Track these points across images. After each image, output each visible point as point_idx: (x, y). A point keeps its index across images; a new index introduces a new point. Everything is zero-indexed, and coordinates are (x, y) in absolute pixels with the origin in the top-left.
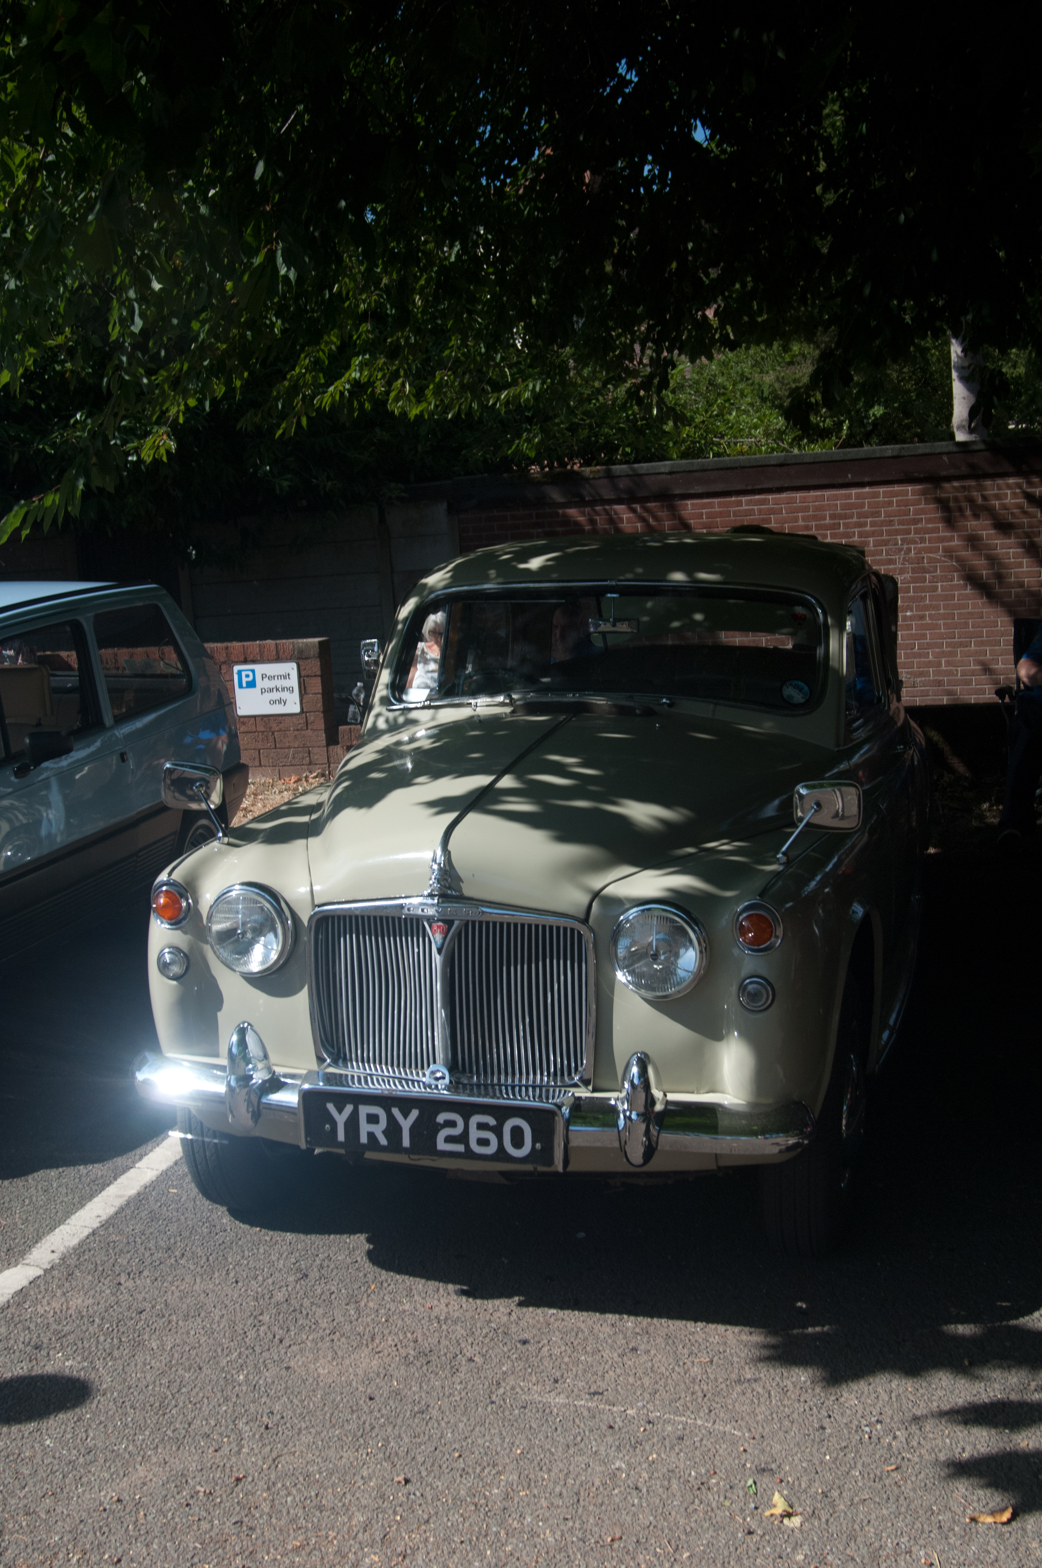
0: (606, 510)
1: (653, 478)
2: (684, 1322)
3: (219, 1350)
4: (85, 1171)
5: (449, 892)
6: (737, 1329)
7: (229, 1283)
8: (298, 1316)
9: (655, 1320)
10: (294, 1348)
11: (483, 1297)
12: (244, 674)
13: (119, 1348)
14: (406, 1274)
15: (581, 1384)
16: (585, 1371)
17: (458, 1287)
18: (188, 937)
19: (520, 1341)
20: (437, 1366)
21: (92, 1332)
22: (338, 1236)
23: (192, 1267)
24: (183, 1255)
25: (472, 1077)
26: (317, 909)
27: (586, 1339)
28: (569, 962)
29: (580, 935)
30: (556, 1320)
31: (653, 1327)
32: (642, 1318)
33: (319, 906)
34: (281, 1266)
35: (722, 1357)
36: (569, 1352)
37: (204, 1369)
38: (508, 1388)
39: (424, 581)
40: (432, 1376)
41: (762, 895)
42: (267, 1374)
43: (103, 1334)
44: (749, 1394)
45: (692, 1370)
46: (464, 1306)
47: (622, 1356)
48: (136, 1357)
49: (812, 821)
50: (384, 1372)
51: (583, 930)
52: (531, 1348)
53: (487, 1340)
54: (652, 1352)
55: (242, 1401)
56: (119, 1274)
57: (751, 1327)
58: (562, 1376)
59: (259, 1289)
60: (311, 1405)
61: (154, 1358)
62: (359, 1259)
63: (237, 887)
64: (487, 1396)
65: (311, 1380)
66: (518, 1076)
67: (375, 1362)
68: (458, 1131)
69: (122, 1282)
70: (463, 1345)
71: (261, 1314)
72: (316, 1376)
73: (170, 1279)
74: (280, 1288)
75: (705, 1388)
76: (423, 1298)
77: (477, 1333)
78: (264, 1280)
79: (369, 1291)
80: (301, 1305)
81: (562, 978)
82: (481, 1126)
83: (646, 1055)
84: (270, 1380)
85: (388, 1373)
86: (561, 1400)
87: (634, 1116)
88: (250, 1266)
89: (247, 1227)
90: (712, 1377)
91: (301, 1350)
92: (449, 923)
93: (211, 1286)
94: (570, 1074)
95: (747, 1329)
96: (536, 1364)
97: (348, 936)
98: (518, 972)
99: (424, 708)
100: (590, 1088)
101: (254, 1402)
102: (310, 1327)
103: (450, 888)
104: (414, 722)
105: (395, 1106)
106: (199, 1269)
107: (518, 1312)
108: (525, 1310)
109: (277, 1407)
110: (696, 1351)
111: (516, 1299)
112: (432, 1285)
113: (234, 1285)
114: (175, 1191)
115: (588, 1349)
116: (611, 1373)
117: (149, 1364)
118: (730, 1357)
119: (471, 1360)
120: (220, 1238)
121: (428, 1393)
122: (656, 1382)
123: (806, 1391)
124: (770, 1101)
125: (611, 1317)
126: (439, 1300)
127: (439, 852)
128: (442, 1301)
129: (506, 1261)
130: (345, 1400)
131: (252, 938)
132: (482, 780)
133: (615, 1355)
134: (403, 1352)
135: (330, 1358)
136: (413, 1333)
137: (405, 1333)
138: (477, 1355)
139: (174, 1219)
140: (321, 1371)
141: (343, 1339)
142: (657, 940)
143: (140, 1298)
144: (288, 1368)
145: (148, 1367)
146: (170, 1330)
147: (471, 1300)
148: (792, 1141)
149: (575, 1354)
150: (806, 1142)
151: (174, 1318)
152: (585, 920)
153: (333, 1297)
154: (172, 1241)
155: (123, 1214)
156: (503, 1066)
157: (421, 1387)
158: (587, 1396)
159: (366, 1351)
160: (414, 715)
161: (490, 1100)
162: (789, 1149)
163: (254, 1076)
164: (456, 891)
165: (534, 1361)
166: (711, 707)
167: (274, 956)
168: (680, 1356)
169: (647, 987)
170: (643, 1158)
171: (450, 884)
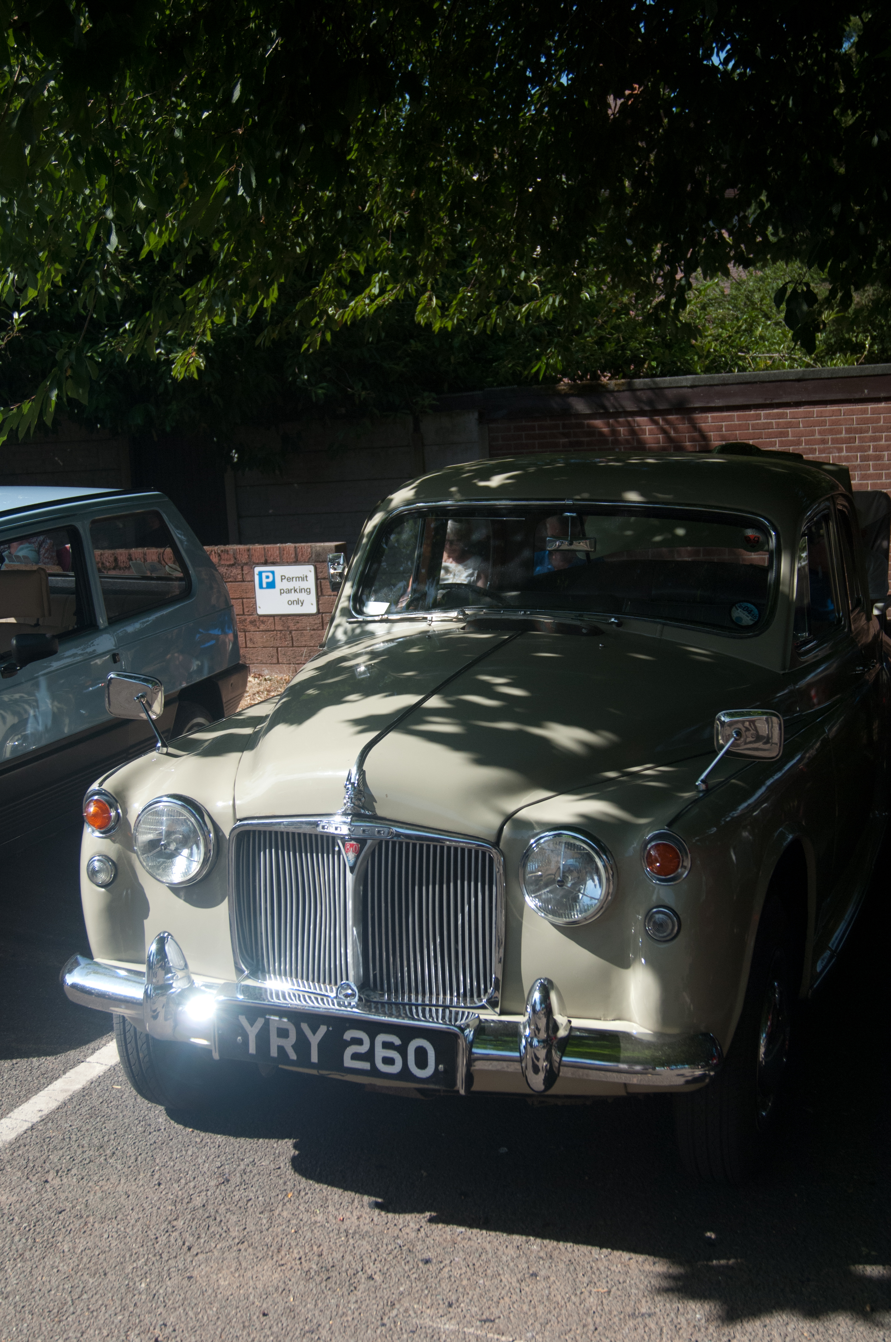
1: (675, 391)
2: (589, 1248)
3: (128, 1255)
4: (38, 1064)
5: (362, 811)
6: (641, 1258)
7: (151, 1186)
8: (212, 1223)
9: (561, 1243)
10: (201, 1257)
11: (394, 1211)
12: (264, 575)
13: (31, 1248)
14: (325, 1183)
15: (474, 1309)
16: (481, 1295)
17: (373, 1199)
18: (117, 846)
20: (336, 1283)
21: (9, 1232)
22: (267, 1140)
23: (119, 1167)
24: (114, 1153)
25: (383, 995)
27: (488, 1261)
28: (479, 884)
29: (491, 860)
30: (463, 1239)
31: (557, 1252)
32: (548, 1241)
33: (241, 820)
34: (205, 1169)
35: (620, 1288)
36: (469, 1274)
37: (109, 1275)
38: (401, 1310)
39: (390, 497)
40: (330, 1293)
41: (670, 825)
42: (169, 1283)
43: (20, 1234)
44: (641, 1331)
45: (587, 1301)
46: (375, 1219)
48: (46, 1259)
49: (732, 749)
50: (283, 1286)
51: (494, 852)
52: (432, 1267)
53: (391, 1257)
54: (552, 1279)
55: (138, 1310)
56: (48, 1172)
57: (655, 1256)
58: (457, 1301)
59: (180, 1193)
60: (205, 1318)
61: (63, 1261)
62: (282, 1165)
63: (165, 799)
64: (379, 1318)
65: (210, 1291)
66: (428, 995)
67: (276, 1275)
68: (364, 1049)
69: (50, 1180)
70: (366, 1262)
71: (176, 1219)
72: (216, 1287)
73: (96, 1178)
74: (200, 1192)
75: (598, 1320)
76: (337, 1209)
77: (382, 1250)
78: (186, 1184)
79: (286, 1199)
80: (217, 1211)
81: (473, 900)
82: (386, 1045)
83: (550, 982)
84: (170, 1290)
85: (287, 1288)
86: (450, 1326)
88: (175, 1168)
89: (181, 1127)
90: (607, 1308)
91: (206, 1260)
92: (362, 842)
93: (134, 1188)
94: (479, 996)
95: (651, 1259)
96: (434, 1286)
97: (267, 850)
98: (430, 893)
100: (498, 1010)
101: (149, 1312)
102: (220, 1236)
103: (363, 808)
105: (304, 1022)
106: (126, 1169)
107: (428, 1228)
108: (434, 1226)
109: (172, 1319)
110: (596, 1280)
111: (428, 1214)
112: (349, 1195)
113: (157, 1187)
114: (119, 1087)
115: (489, 1271)
116: (507, 1299)
117: (57, 1267)
118: (628, 1288)
119: (371, 1278)
120: (152, 1138)
121: (321, 1311)
122: (550, 1312)
123: (699, 1330)
124: (674, 1031)
125: (517, 1239)
127: (354, 771)
128: (354, 1214)
129: (425, 1174)
130: (239, 1315)
131: (176, 849)
132: (409, 700)
133: (515, 1279)
134: (306, 1266)
135: (233, 1269)
136: (320, 1246)
137: (312, 1246)
138: (378, 1273)
139: (112, 1117)
140: (222, 1282)
141: (250, 1250)
142: (564, 866)
143: (63, 1197)
144: (190, 1278)
145: (55, 1270)
146: (85, 1232)
147: (383, 1213)
148: (698, 1072)
149: (475, 1277)
150: (712, 1073)
151: (91, 1219)
152: (496, 844)
153: (249, 1204)
154: (106, 1139)
155: (64, 1110)
156: (413, 984)
157: (316, 1305)
158: (478, 1323)
159: (270, 1263)
160: (372, 627)
161: (395, 1020)
162: (696, 1080)
163: (174, 985)
164: (368, 810)
165: (432, 1282)
166: (659, 627)
167: (195, 867)
168: (578, 1284)
169: (554, 913)
170: (544, 1084)
171: (363, 804)
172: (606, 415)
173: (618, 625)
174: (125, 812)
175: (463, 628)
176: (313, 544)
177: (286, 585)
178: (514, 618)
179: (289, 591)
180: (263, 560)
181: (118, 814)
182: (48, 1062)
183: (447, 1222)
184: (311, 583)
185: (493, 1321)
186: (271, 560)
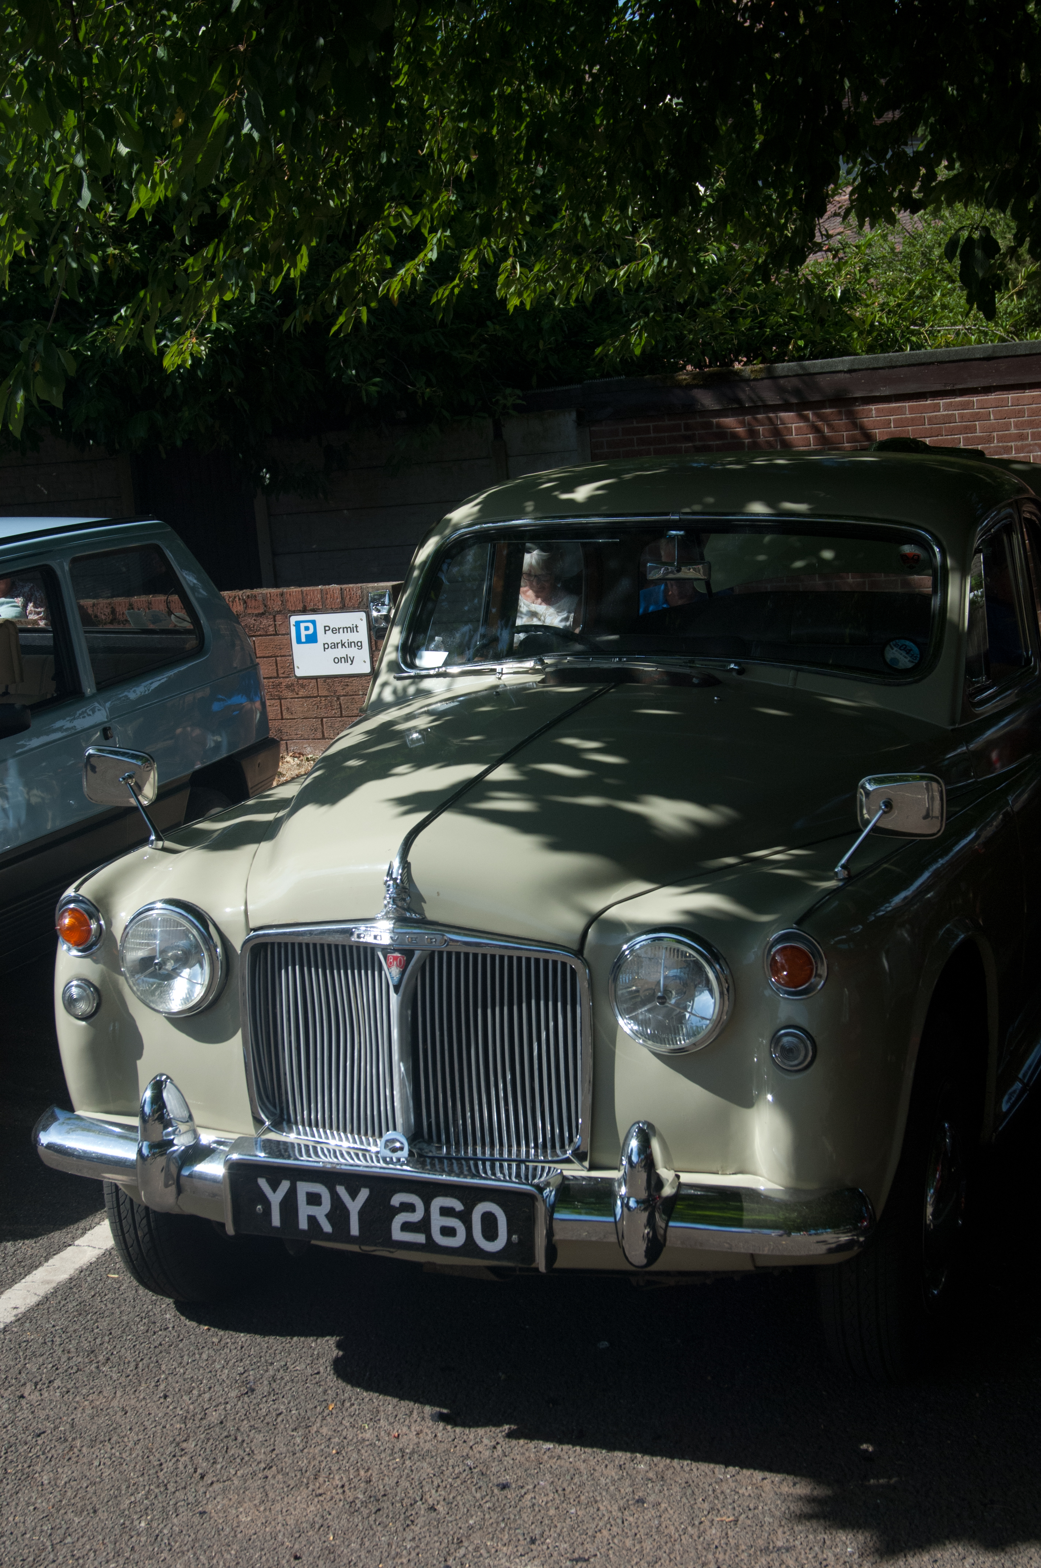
0: (770, 419)
1: (828, 378)
2: (712, 1466)
3: (124, 1487)
4: (13, 1249)
5: (408, 915)
6: (777, 1478)
7: (155, 1399)
8: (231, 1444)
9: (676, 1461)
10: (216, 1486)
11: (464, 1425)
12: (302, 626)
14: (376, 1391)
15: (563, 1546)
16: (572, 1528)
17: (437, 1410)
18: (100, 967)
19: (498, 1485)
20: (387, 1516)
22: (302, 1339)
23: (115, 1376)
24: (108, 1359)
25: (440, 1148)
26: (252, 934)
27: (582, 1485)
28: (559, 1004)
29: (573, 972)
30: (551, 1457)
31: (671, 1471)
32: (659, 1458)
33: (255, 930)
34: (224, 1377)
35: (750, 1516)
36: (558, 1501)
37: (100, 1512)
38: (470, 1549)
39: (449, 516)
40: (379, 1528)
41: (799, 922)
42: (175, 1521)
45: (708, 1533)
46: (439, 1435)
47: (622, 1509)
48: (20, 1495)
49: (880, 825)
50: (320, 1521)
51: (574, 963)
52: (511, 1494)
53: (459, 1482)
54: (663, 1505)
55: (136, 1556)
56: (25, 1384)
57: (796, 1475)
58: (542, 1535)
59: (191, 1407)
60: (221, 1563)
61: (42, 1496)
62: (322, 1369)
63: (159, 905)
65: (227, 1530)
66: (498, 1146)
67: (312, 1508)
68: (417, 1217)
69: (26, 1394)
70: (426, 1489)
71: (185, 1440)
72: (235, 1524)
73: (84, 1391)
74: (217, 1406)
75: (721, 1557)
76: (390, 1424)
77: (447, 1473)
78: (200, 1395)
79: (327, 1412)
80: (238, 1429)
81: (551, 1024)
82: (446, 1212)
83: (651, 1126)
84: (176, 1529)
85: (325, 1523)
87: (632, 1203)
88: (186, 1376)
89: (194, 1324)
90: (732, 1542)
91: (224, 1491)
92: (408, 954)
93: (133, 1402)
94: (562, 1146)
95: (790, 1478)
96: (512, 1517)
97: (290, 968)
98: (497, 1016)
99: (438, 675)
100: (586, 1164)
102: (242, 1459)
103: (409, 909)
104: (427, 693)
105: (341, 1184)
106: (123, 1379)
107: (505, 1445)
108: (514, 1442)
110: (719, 1506)
111: (506, 1427)
112: (406, 1405)
113: (162, 1400)
114: (116, 1276)
115: (583, 1498)
116: (605, 1532)
117: (34, 1504)
118: (761, 1516)
119: (432, 1509)
120: (156, 1339)
121: (369, 1552)
122: (660, 1548)
124: (813, 1186)
125: (620, 1456)
126: (409, 1427)
127: (396, 863)
128: (413, 1428)
129: (503, 1377)
130: (264, 1558)
131: (174, 970)
132: (471, 771)
133: (615, 1507)
134: (350, 1495)
135: (257, 1502)
136: (368, 1470)
137: (358, 1470)
138: (442, 1503)
139: (107, 1313)
140: (243, 1518)
141: (280, 1476)
142: (666, 977)
143: (42, 1415)
144: (202, 1513)
145: (31, 1508)
146: (70, 1459)
147: (449, 1427)
148: (844, 1238)
149: (564, 1505)
150: (862, 1239)
151: (78, 1443)
152: (579, 952)
153: (280, 1419)
154: (98, 1341)
155: (46, 1306)
156: (478, 1134)
157: (362, 1544)
158: (568, 1563)
159: (305, 1492)
160: (427, 684)
161: (455, 1179)
162: (840, 1248)
163: (175, 1142)
164: (415, 913)
165: (510, 1512)
166: (792, 673)
167: (199, 992)
168: (697, 1512)
169: (652, 1038)
170: (646, 1256)
171: (408, 905)
172: (740, 410)
173: (740, 672)
174: (109, 923)
175: (543, 681)
176: (364, 585)
177: (331, 638)
178: (606, 666)
179: (335, 646)
180: (300, 607)
181: (100, 926)
182: (27, 1247)
183: (530, 1437)
184: (362, 635)
185: (587, 1560)
186: (311, 606)
